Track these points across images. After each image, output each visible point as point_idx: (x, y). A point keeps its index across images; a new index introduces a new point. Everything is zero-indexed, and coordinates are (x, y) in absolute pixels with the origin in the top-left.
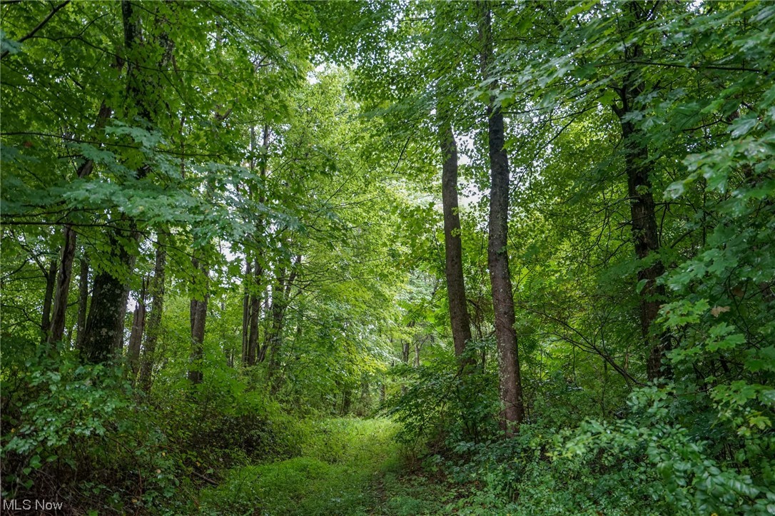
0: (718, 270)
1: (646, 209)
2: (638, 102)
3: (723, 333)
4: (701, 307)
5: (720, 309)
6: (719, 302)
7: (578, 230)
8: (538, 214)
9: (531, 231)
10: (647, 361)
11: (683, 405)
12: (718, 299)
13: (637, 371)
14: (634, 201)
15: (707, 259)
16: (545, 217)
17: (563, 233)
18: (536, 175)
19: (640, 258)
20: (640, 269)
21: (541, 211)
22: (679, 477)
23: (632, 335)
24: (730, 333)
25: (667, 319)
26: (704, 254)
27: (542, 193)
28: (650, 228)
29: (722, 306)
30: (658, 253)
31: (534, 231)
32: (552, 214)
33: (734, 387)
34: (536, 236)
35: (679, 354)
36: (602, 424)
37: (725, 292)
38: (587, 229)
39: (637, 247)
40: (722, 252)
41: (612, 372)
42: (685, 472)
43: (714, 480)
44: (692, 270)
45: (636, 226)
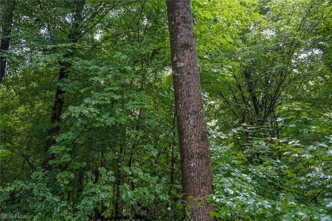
0: (70, 138)
1: (60, 103)
2: (63, 80)
3: (66, 157)
4: (63, 148)
5: (69, 149)
6: (70, 147)
7: (30, 102)
8: (13, 91)
9: (7, 97)
10: (43, 162)
11: (50, 179)
12: (69, 146)
13: (38, 165)
14: (56, 100)
15: (68, 134)
16: (16, 93)
17: (22, 102)
18: (18, 74)
19: (52, 123)
20: (51, 128)
21: (15, 91)
22: (40, 198)
23: (40, 150)
24: (68, 157)
25: (52, 151)
26: (68, 133)
27: (18, 83)
28: (59, 111)
29: (70, 148)
30: (59, 123)
31: (9, 98)
32: (20, 93)
33: (64, 173)
34: (9, 100)
35: (52, 162)
36: (21, 182)
37: (73, 143)
38: (34, 103)
39: (53, 117)
40: (73, 133)
41: (27, 165)
42: (42, 196)
43: (50, 198)
44: (64, 136)
45: (54, 109)
